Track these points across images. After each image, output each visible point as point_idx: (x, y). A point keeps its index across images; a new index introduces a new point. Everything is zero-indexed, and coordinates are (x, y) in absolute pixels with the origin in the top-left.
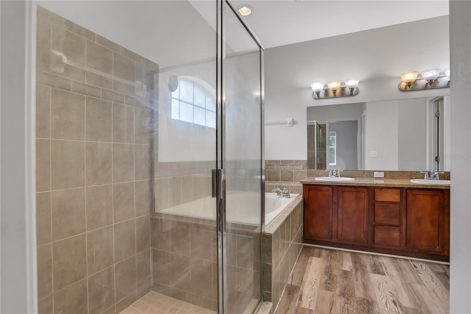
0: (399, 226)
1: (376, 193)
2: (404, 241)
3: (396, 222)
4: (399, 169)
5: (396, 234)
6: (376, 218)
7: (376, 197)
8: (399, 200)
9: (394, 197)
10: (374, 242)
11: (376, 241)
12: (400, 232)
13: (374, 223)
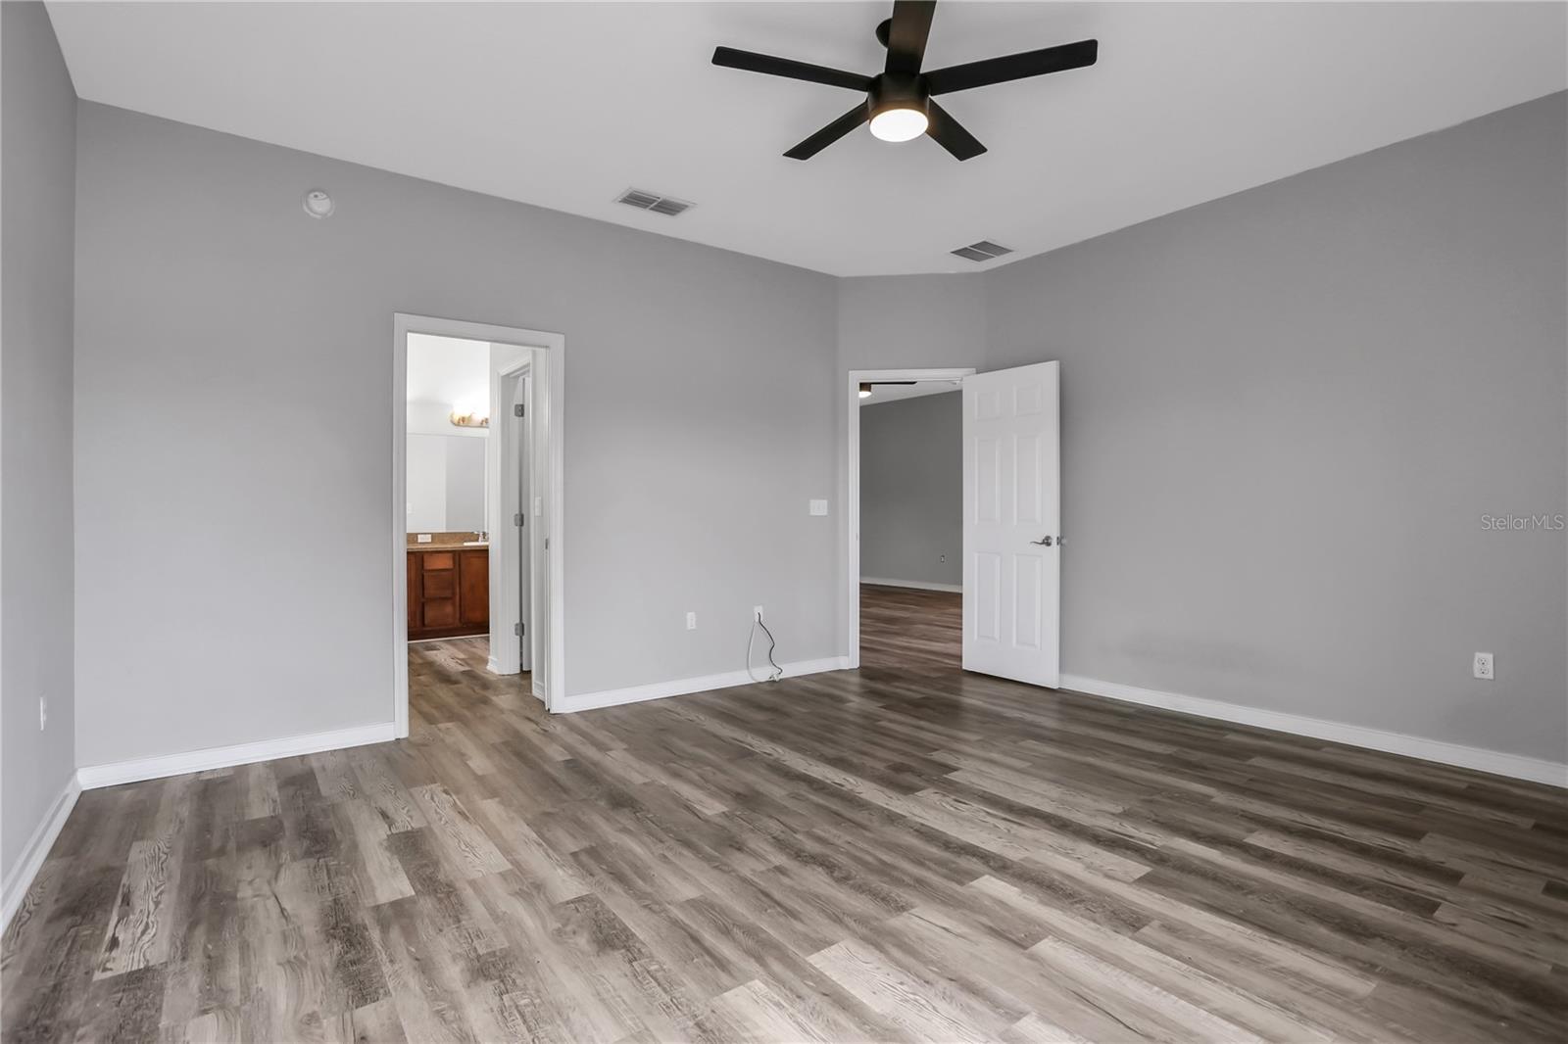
0: (452, 598)
1: (425, 559)
2: (458, 615)
3: (448, 593)
4: (447, 528)
5: (449, 609)
6: (426, 592)
7: (425, 565)
8: (451, 567)
9: (445, 563)
10: (423, 624)
11: (426, 622)
12: (454, 605)
13: (423, 600)
